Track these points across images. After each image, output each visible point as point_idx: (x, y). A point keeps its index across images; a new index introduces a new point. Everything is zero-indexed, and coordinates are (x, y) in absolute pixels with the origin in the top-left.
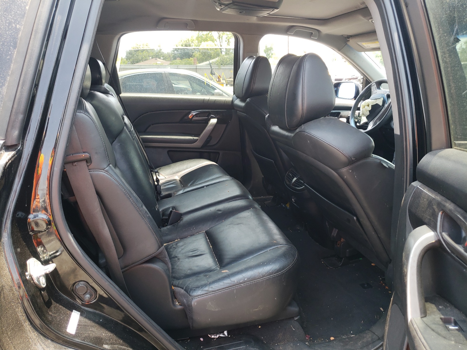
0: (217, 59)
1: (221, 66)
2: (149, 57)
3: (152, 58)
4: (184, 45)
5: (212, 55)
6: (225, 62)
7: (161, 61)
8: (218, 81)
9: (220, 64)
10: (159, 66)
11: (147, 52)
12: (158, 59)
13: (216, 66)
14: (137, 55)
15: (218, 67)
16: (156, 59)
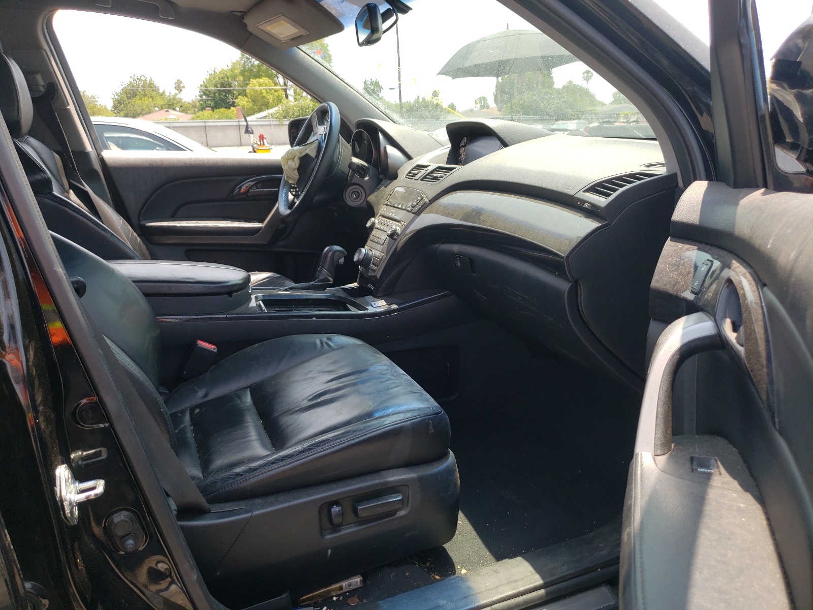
0: (276, 109)
1: (284, 119)
2: (155, 107)
3: (160, 110)
4: (219, 85)
5: (271, 101)
6: (291, 113)
7: (176, 115)
8: (261, 145)
9: (282, 117)
10: (170, 123)
11: (150, 99)
12: (171, 111)
13: (275, 121)
14: (132, 105)
15: (278, 123)
16: (167, 111)
